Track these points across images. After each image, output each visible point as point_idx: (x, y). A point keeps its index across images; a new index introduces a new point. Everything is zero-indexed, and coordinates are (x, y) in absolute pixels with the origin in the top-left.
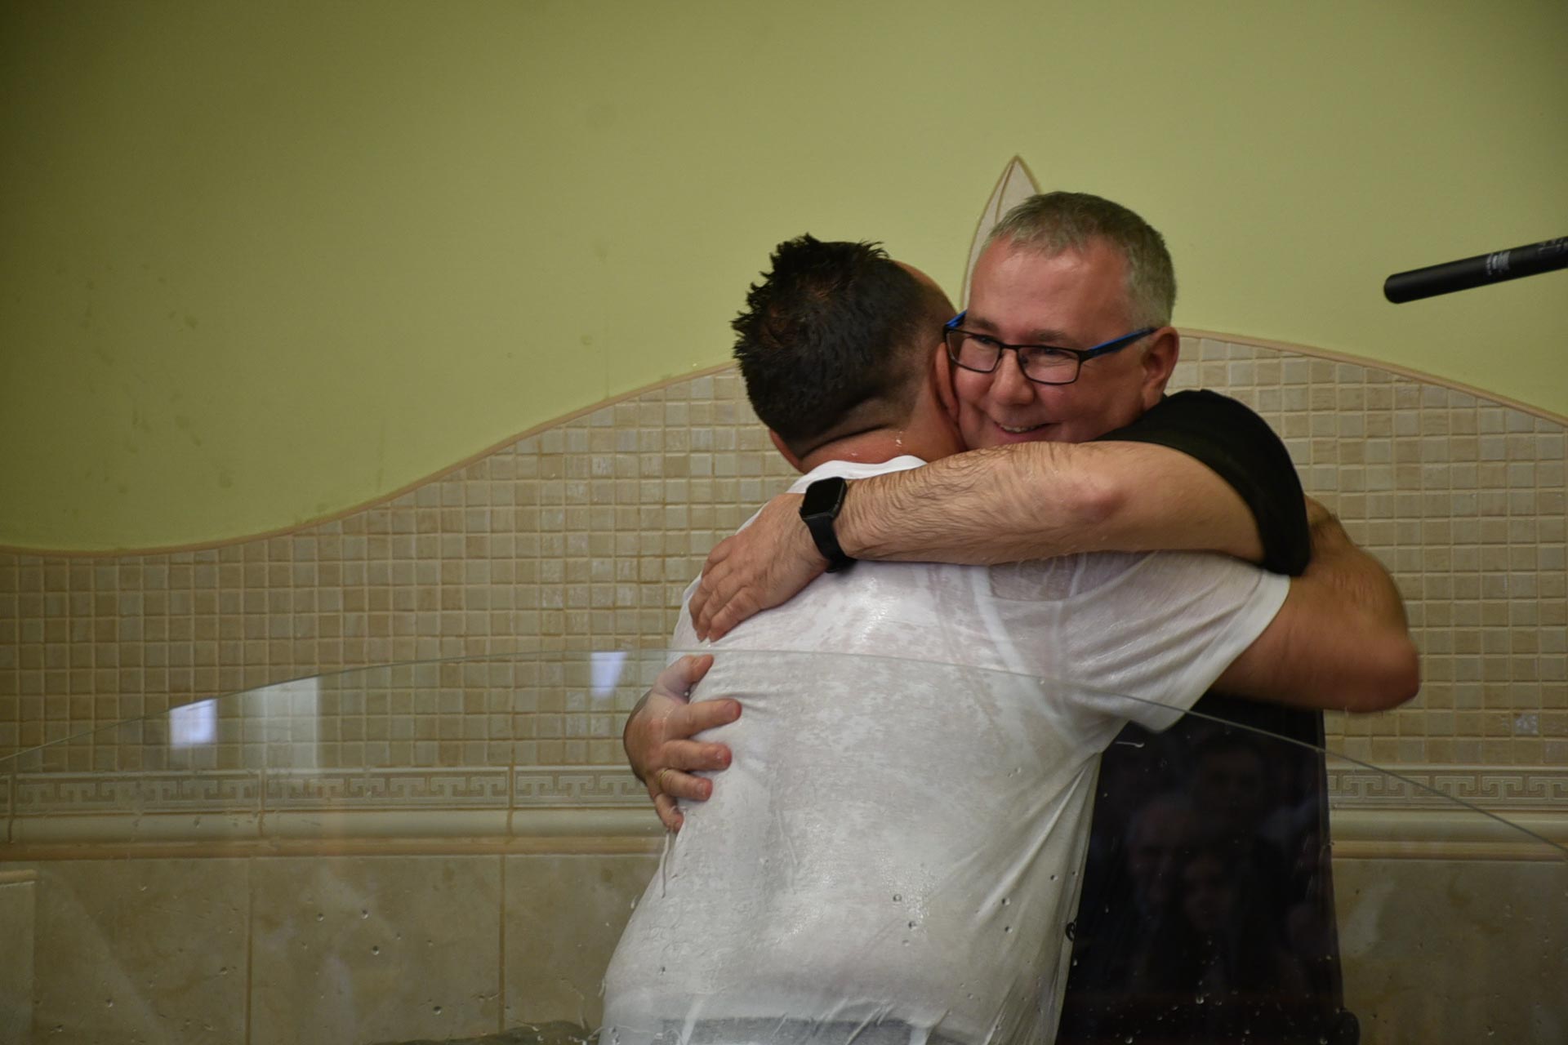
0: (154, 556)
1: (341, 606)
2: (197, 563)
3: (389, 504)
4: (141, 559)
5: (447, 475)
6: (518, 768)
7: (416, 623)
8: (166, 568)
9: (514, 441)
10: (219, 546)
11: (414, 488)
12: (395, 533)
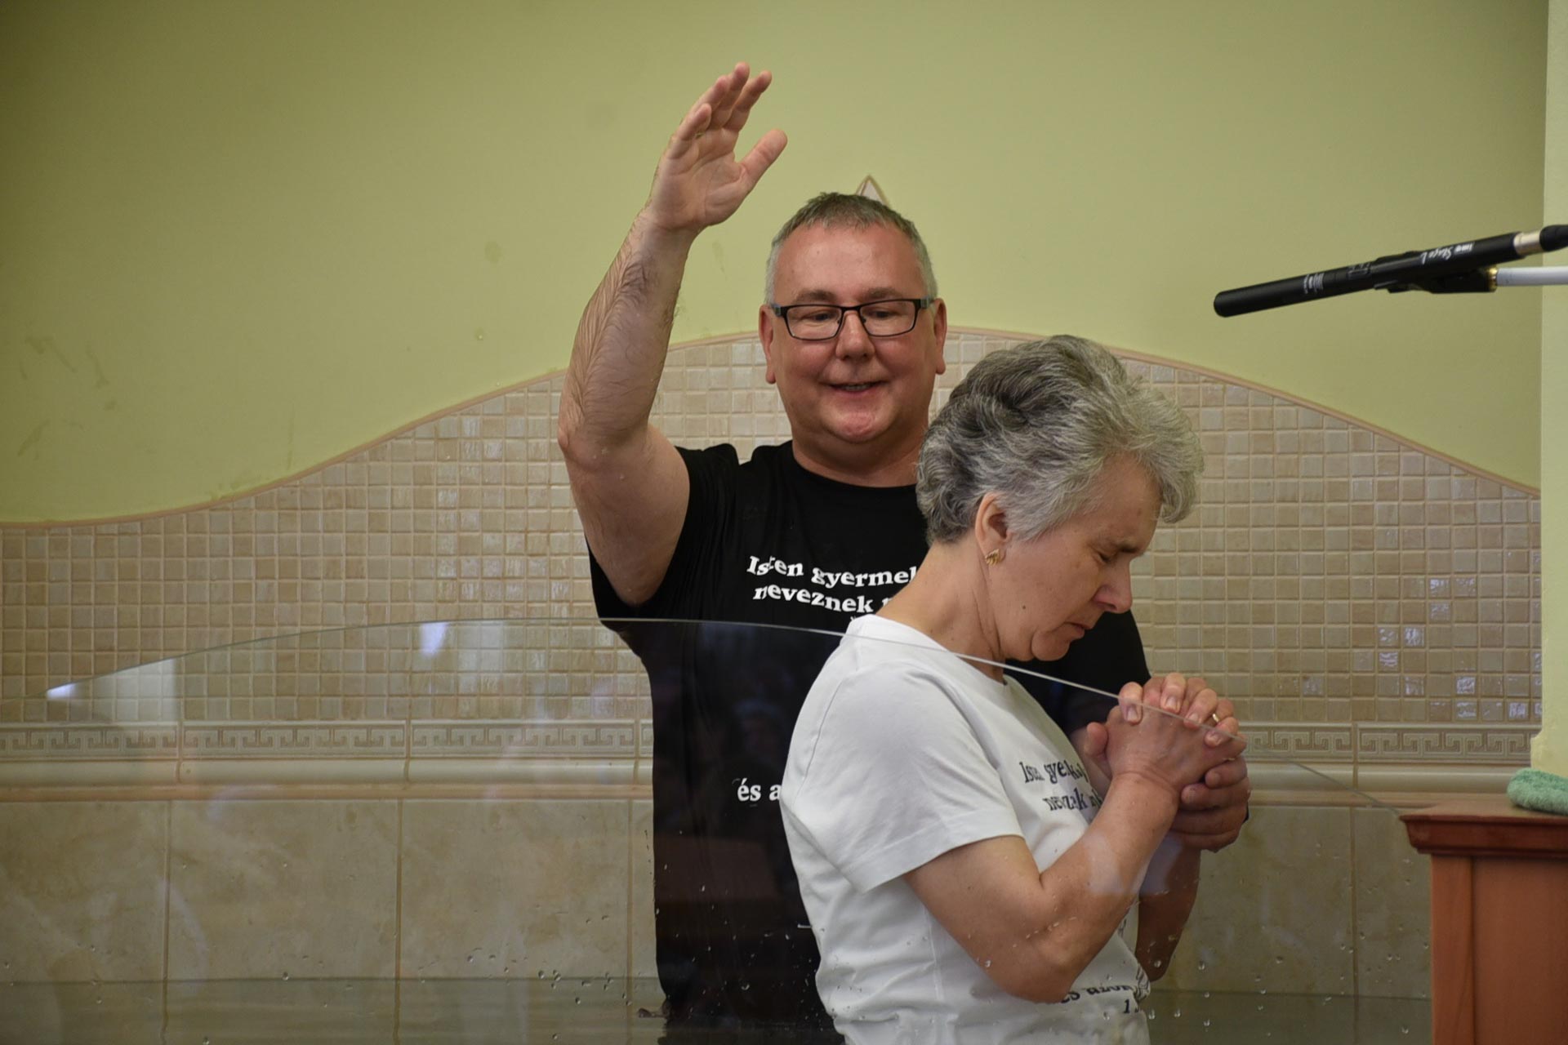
0: (80, 527)
1: (253, 574)
2: (121, 534)
3: (298, 483)
4: (69, 530)
5: (353, 456)
6: (414, 722)
7: (323, 590)
8: (92, 539)
9: (413, 427)
10: (141, 519)
11: (320, 468)
12: (302, 509)
